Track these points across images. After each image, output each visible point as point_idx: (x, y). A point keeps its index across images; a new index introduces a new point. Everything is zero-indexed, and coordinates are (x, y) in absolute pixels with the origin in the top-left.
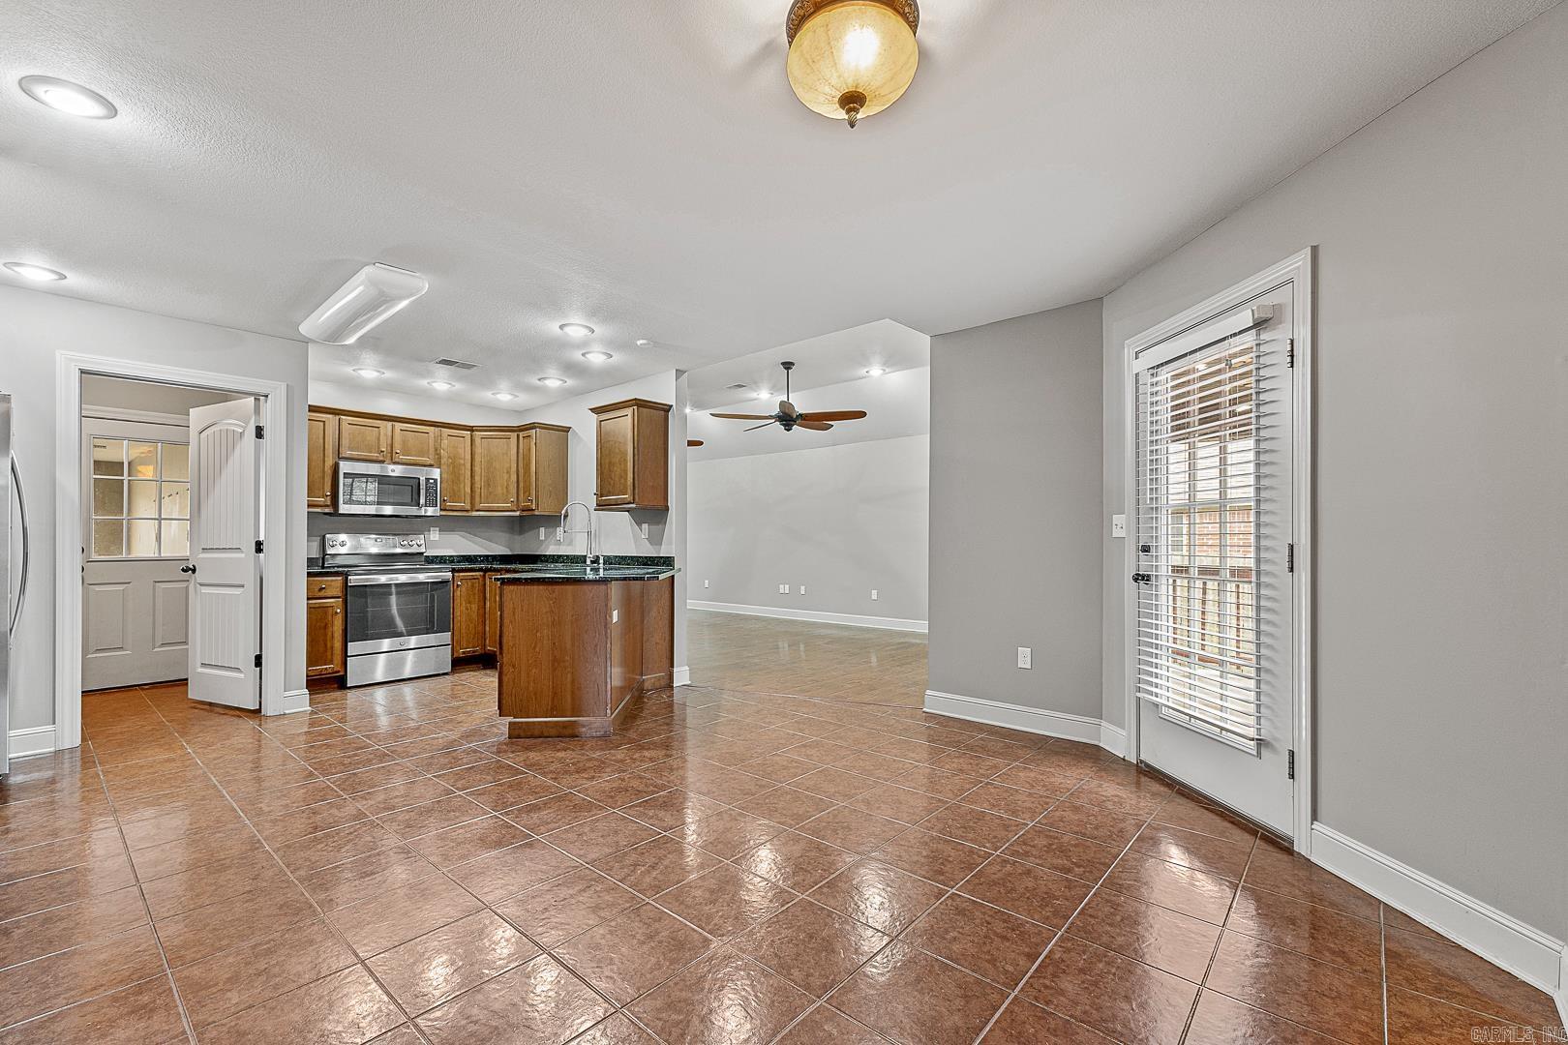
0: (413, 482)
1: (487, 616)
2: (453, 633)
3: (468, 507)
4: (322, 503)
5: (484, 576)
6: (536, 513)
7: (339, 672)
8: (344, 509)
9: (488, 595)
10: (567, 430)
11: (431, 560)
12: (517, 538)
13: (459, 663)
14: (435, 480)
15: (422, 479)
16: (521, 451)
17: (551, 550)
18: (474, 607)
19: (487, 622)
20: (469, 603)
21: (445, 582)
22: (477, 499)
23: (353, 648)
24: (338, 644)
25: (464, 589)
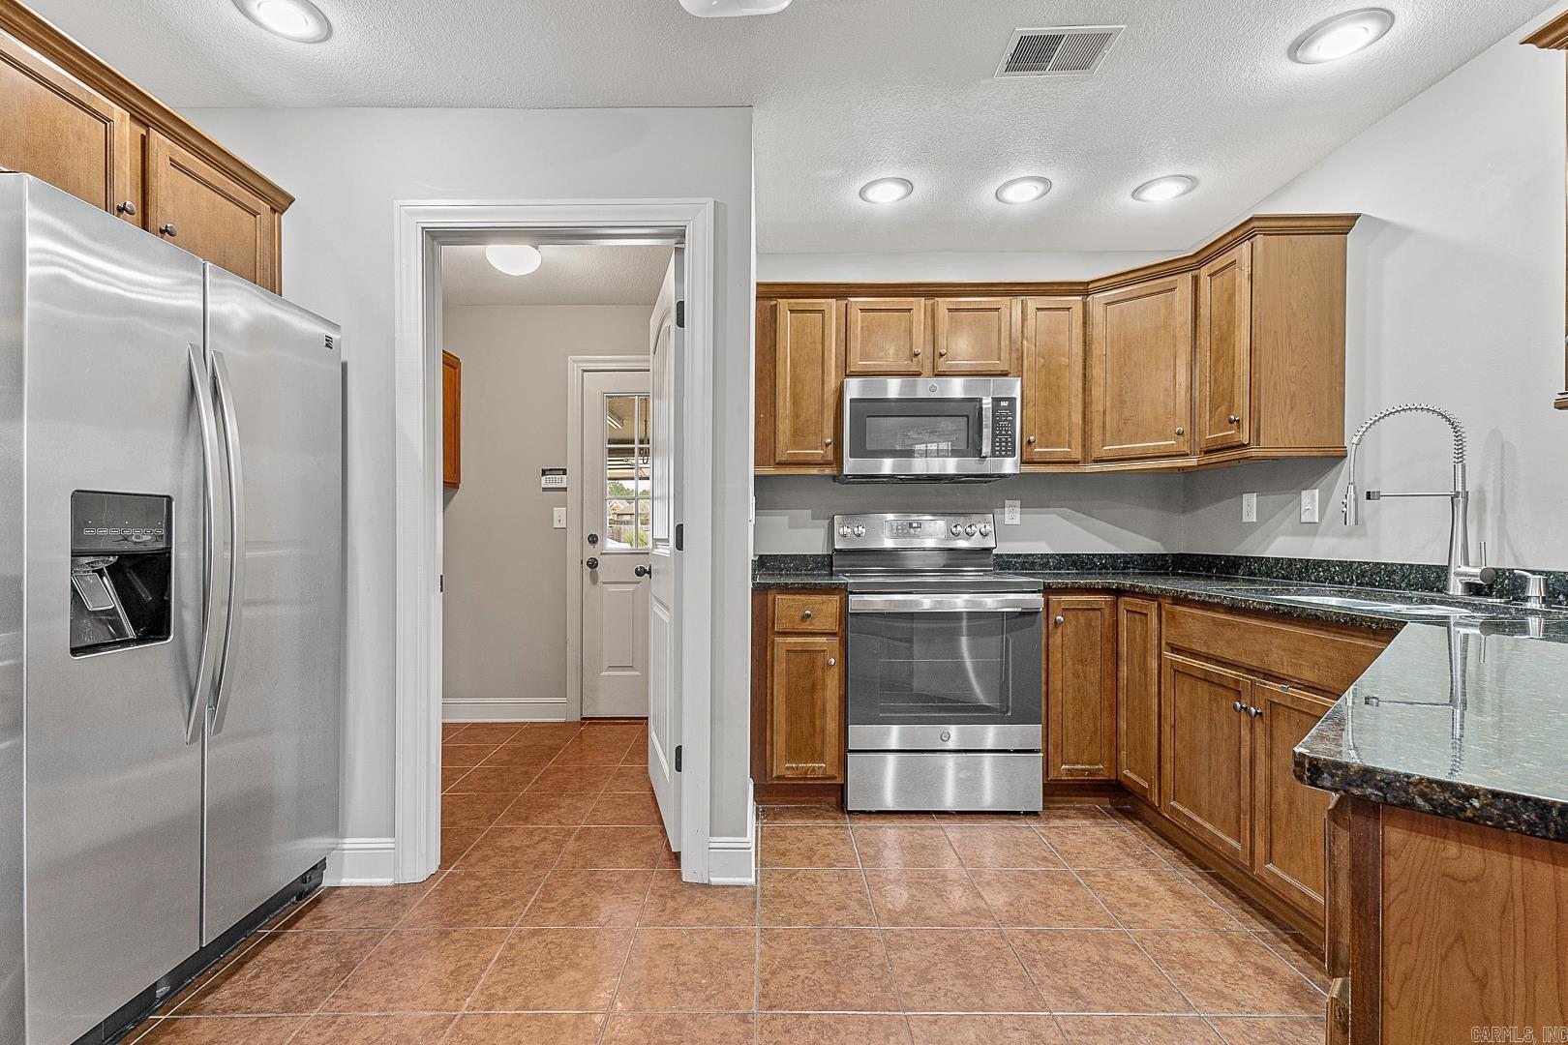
0: (969, 408)
1: (1122, 696)
2: (1046, 729)
3: (1077, 454)
4: (818, 459)
5: (1115, 605)
6: (1253, 452)
7: (834, 778)
8: (851, 465)
9: (1124, 649)
10: (1342, 225)
11: (1006, 563)
12: (1181, 519)
13: (1059, 792)
14: (1012, 400)
15: (987, 403)
16: (1204, 311)
17: (1281, 546)
18: (1093, 672)
19: (1123, 711)
20: (1083, 662)
21: (1028, 614)
22: (1097, 437)
23: (860, 735)
24: (832, 725)
25: (1069, 630)
